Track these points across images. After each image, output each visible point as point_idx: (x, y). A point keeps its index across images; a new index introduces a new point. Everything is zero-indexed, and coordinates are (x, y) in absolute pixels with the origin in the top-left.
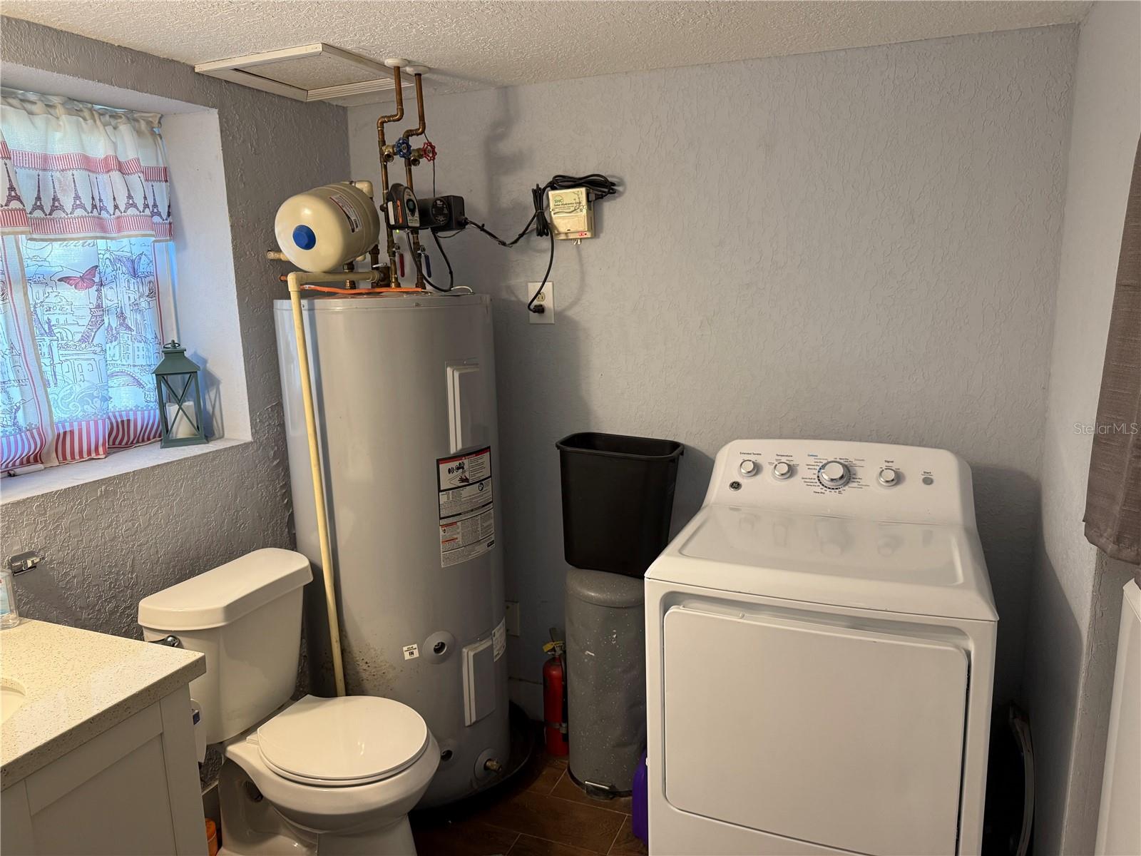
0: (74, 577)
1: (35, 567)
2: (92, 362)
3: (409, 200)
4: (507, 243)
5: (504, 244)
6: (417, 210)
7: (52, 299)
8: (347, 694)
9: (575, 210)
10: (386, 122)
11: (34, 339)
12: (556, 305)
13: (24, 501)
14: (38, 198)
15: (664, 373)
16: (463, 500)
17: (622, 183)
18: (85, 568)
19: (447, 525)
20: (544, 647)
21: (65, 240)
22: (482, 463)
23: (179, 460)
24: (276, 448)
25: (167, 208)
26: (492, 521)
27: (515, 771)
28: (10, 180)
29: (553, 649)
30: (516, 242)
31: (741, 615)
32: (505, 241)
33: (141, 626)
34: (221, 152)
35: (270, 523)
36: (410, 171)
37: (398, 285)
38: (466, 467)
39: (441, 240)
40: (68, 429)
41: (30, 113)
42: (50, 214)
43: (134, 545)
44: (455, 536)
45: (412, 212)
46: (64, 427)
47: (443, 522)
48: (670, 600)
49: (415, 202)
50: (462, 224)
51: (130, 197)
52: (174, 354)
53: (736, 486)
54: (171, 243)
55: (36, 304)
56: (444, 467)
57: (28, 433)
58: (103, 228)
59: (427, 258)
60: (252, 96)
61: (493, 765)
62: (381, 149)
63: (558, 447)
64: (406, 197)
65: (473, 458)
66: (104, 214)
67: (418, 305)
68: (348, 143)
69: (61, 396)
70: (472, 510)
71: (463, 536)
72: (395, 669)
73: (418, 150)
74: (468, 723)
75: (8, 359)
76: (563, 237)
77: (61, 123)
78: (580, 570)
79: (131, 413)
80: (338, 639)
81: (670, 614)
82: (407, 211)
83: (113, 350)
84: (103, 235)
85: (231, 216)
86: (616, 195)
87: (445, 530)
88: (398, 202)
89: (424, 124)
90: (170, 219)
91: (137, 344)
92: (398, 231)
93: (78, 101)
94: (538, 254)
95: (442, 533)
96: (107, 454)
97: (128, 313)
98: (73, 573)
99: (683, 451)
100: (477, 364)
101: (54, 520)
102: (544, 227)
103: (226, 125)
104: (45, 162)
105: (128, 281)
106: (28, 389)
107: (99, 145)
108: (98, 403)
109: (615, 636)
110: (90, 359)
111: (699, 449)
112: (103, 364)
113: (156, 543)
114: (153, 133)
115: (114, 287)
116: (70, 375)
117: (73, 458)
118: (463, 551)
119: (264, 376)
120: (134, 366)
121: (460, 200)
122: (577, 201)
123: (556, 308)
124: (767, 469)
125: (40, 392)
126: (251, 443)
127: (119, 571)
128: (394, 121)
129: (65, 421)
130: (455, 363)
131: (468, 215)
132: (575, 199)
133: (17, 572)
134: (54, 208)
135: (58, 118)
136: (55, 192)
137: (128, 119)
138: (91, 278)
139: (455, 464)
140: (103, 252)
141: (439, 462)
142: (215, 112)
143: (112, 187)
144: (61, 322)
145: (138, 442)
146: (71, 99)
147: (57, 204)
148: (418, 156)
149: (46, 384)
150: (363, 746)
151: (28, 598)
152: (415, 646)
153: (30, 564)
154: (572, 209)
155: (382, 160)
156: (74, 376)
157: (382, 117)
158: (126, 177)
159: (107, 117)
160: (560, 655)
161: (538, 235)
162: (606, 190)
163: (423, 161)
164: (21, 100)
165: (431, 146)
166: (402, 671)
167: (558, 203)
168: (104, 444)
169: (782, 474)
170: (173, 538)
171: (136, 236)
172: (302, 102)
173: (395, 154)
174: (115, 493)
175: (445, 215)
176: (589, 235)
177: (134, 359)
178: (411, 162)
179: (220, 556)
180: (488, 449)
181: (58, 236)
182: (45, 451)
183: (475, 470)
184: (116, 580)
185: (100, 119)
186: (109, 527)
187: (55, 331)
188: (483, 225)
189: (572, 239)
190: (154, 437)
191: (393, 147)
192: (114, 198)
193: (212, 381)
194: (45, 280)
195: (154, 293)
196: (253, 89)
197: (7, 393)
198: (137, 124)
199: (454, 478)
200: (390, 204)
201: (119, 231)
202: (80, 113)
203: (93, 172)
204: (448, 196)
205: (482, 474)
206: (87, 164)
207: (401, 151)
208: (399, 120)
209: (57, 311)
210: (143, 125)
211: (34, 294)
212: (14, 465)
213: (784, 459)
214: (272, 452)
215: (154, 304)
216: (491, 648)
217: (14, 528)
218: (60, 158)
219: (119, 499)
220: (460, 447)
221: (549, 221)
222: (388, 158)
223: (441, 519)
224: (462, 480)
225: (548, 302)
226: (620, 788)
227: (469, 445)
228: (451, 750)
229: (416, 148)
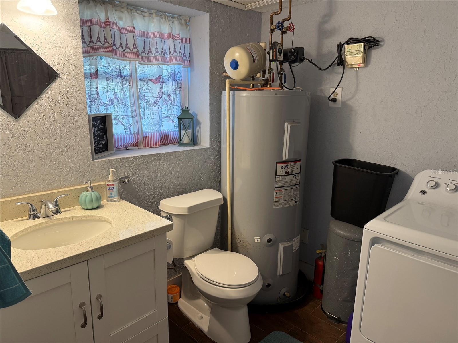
0: (141, 188)
1: (128, 182)
2: (157, 111)
3: (279, 49)
4: (322, 69)
5: (320, 69)
6: (282, 53)
7: (146, 87)
8: (232, 251)
9: (357, 53)
10: (274, 15)
11: (138, 101)
12: (342, 98)
13: (127, 158)
14: (144, 48)
15: (393, 134)
16: (286, 181)
17: (383, 40)
18: (145, 185)
19: (278, 191)
20: (317, 251)
21: (151, 64)
22: (297, 166)
23: (182, 151)
24: (218, 151)
25: (189, 54)
26: (298, 192)
27: (297, 300)
28: (134, 41)
29: (321, 253)
30: (327, 69)
31: (412, 255)
32: (321, 68)
33: (160, 210)
34: (209, 31)
35: (213, 179)
36: (282, 37)
37: (271, 86)
38: (289, 167)
39: (292, 67)
40: (147, 135)
41: (144, 16)
42: (147, 55)
43: (163, 180)
44: (281, 196)
45: (280, 54)
46: (146, 134)
47: (276, 189)
48: (375, 241)
49: (282, 49)
50: (302, 60)
51: (175, 49)
52: (185, 111)
53: (423, 192)
54: (189, 69)
55: (140, 88)
56: (279, 166)
57: (134, 135)
58: (165, 61)
59: (285, 75)
60: (224, 8)
61: (288, 294)
62: (270, 27)
63: (333, 163)
64: (278, 47)
65: (293, 163)
66: (166, 55)
67: (276, 94)
68: (261, 28)
69: (146, 123)
70: (289, 186)
71: (284, 196)
72: (250, 245)
73: (287, 27)
74: (278, 274)
75: (129, 108)
76: (350, 67)
77: (154, 20)
78: (336, 220)
79: (169, 132)
80: (230, 229)
81: (374, 247)
82: (278, 54)
83: (165, 108)
84: (164, 63)
85: (210, 57)
86: (379, 46)
87: (276, 192)
88: (275, 50)
89: (291, 16)
90: (189, 59)
91: (173, 106)
92: (273, 63)
93: (161, 12)
94: (337, 75)
95: (275, 193)
96: (159, 146)
97: (171, 94)
98: (141, 187)
99: (398, 173)
100: (300, 122)
101: (136, 166)
102: (341, 62)
103: (212, 20)
104: (147, 35)
105: (172, 82)
106: (135, 119)
107: (166, 30)
108: (158, 127)
109: (349, 253)
110: (156, 110)
111: (407, 173)
112: (160, 113)
113: (171, 180)
114: (186, 24)
115: (167, 84)
116: (149, 116)
117: (148, 146)
118: (283, 202)
119: (217, 122)
120: (172, 115)
121: (302, 49)
122: (359, 49)
123: (342, 100)
124: (443, 187)
125: (139, 120)
126: (209, 148)
127: (157, 188)
128: (277, 14)
129: (147, 132)
130: (290, 121)
131: (305, 56)
132: (358, 49)
133: (122, 183)
134: (149, 52)
135: (153, 18)
136: (150, 46)
137: (178, 19)
138: (159, 80)
139: (284, 165)
140: (165, 70)
141: (277, 163)
142: (208, 14)
143: (169, 45)
144: (148, 96)
145: (171, 143)
146: (159, 11)
147: (150, 51)
148: (286, 30)
149: (141, 118)
150: (235, 273)
151: (125, 193)
152: (259, 238)
153: (126, 181)
154: (356, 53)
155: (271, 32)
156: (151, 116)
157: (273, 13)
158: (175, 41)
159: (170, 18)
160: (323, 256)
161: (337, 66)
162: (374, 44)
163: (288, 32)
164: (141, 11)
165: (292, 25)
166: (253, 246)
167: (349, 51)
168: (159, 142)
169: (451, 190)
170: (177, 179)
171: (176, 64)
172: (244, 10)
173: (276, 29)
174: (158, 160)
175: (295, 56)
176: (363, 65)
177: (172, 112)
178: (283, 33)
179: (193, 189)
180: (300, 161)
181: (149, 63)
182: (139, 142)
183: (293, 169)
184: (156, 192)
185: (168, 19)
186: (155, 172)
187: (146, 99)
188: (312, 60)
189: (354, 68)
190: (177, 142)
191: (276, 25)
192: (170, 49)
193: (198, 123)
194: (144, 80)
195: (181, 88)
196: (224, 5)
197: (128, 120)
198: (181, 21)
199: (283, 171)
200: (271, 51)
201: (170, 62)
202: (161, 17)
203: (164, 39)
204: (297, 47)
205: (296, 171)
206: (162, 36)
207: (278, 27)
208: (279, 14)
209: (147, 92)
210: (183, 21)
211: (140, 84)
212: (128, 146)
213: (453, 182)
214: (216, 153)
215: (181, 92)
216: (292, 246)
217: (122, 167)
218: (152, 33)
219: (159, 162)
220: (287, 158)
221: (344, 59)
222: (273, 30)
223: (275, 187)
224: (286, 172)
225: (339, 97)
226: (343, 320)
227: (292, 157)
228: (270, 284)
229: (285, 27)
